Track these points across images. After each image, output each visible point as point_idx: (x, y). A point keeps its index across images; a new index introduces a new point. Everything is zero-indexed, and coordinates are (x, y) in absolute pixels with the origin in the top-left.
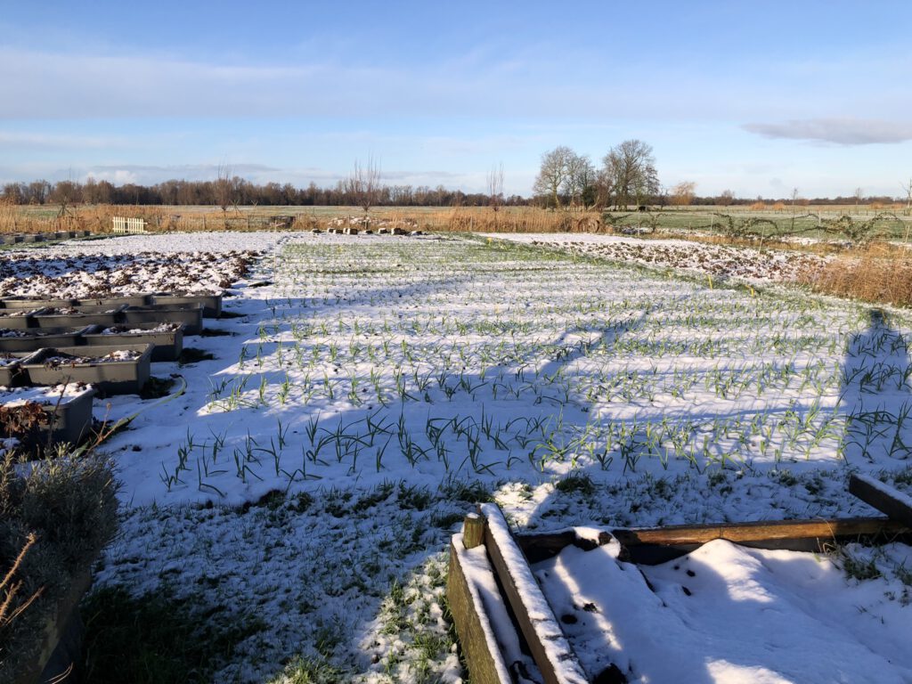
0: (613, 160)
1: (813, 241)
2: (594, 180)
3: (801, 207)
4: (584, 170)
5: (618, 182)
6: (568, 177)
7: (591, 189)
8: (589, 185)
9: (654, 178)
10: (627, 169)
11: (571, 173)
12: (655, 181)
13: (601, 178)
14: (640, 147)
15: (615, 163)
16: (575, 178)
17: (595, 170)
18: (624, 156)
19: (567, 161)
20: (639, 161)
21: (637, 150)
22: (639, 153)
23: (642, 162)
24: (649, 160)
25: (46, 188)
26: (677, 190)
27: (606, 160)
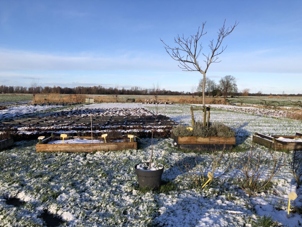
0: (222, 82)
1: (290, 108)
2: (216, 88)
3: (286, 97)
4: (213, 84)
5: (224, 89)
6: (208, 87)
7: (215, 90)
8: (214, 89)
9: (236, 87)
10: (227, 84)
11: (209, 85)
12: (236, 88)
13: (219, 87)
14: (231, 77)
15: (223, 83)
16: (210, 87)
17: (216, 85)
18: (226, 80)
19: (207, 82)
20: (231, 82)
21: (230, 78)
22: (231, 79)
23: (232, 82)
24: (234, 82)
25: (41, 88)
26: (244, 91)
27: (220, 82)
